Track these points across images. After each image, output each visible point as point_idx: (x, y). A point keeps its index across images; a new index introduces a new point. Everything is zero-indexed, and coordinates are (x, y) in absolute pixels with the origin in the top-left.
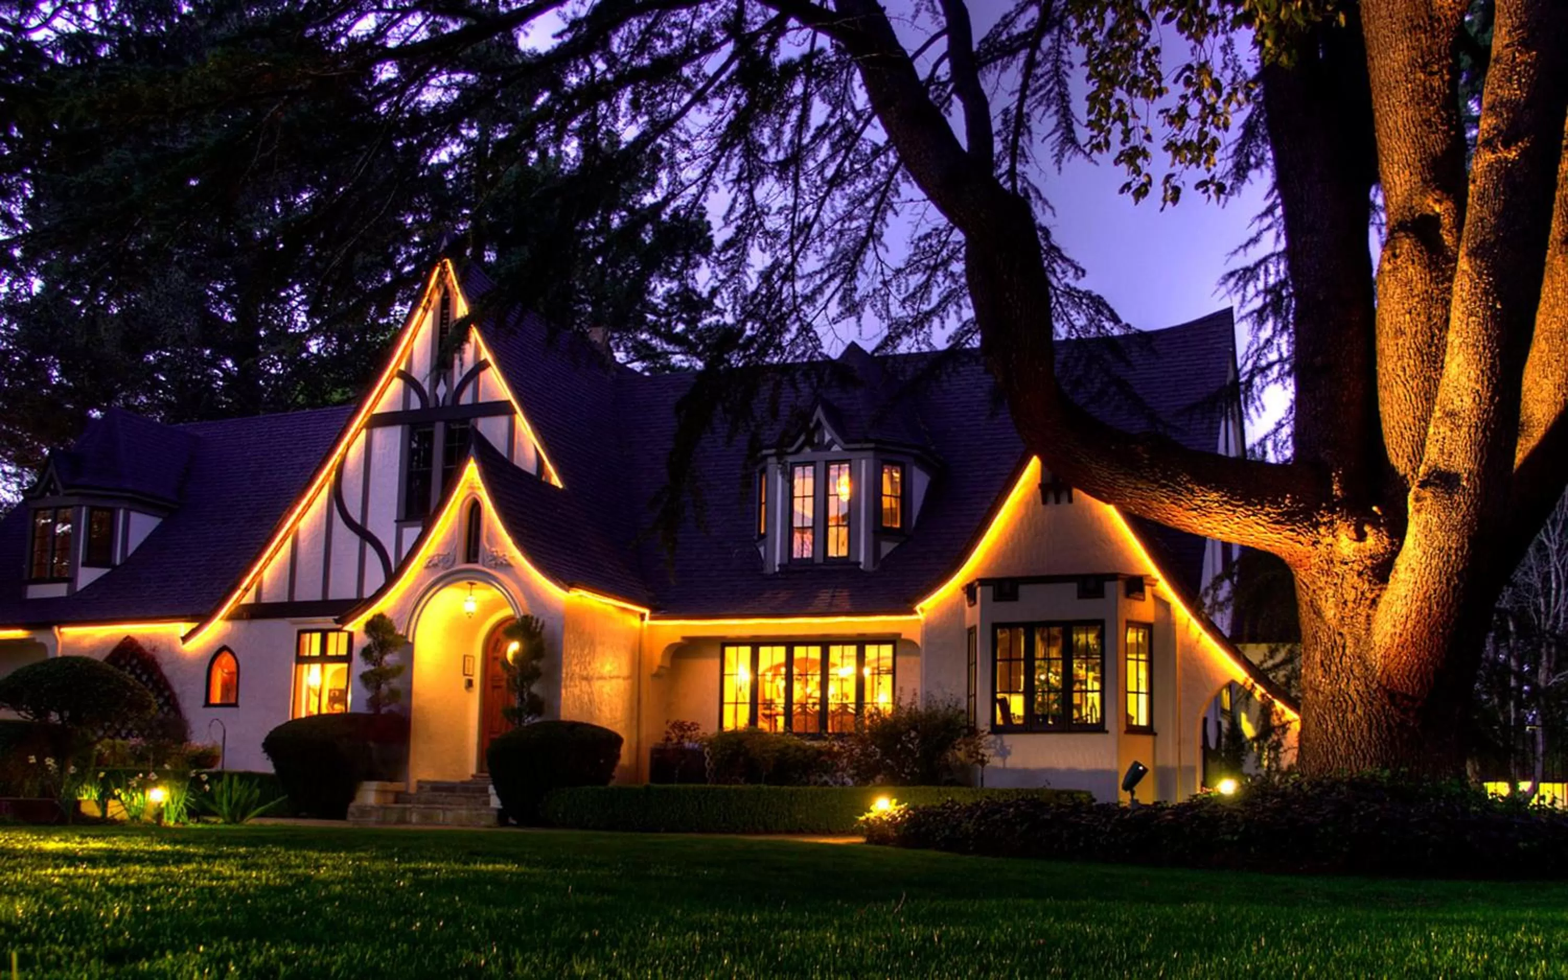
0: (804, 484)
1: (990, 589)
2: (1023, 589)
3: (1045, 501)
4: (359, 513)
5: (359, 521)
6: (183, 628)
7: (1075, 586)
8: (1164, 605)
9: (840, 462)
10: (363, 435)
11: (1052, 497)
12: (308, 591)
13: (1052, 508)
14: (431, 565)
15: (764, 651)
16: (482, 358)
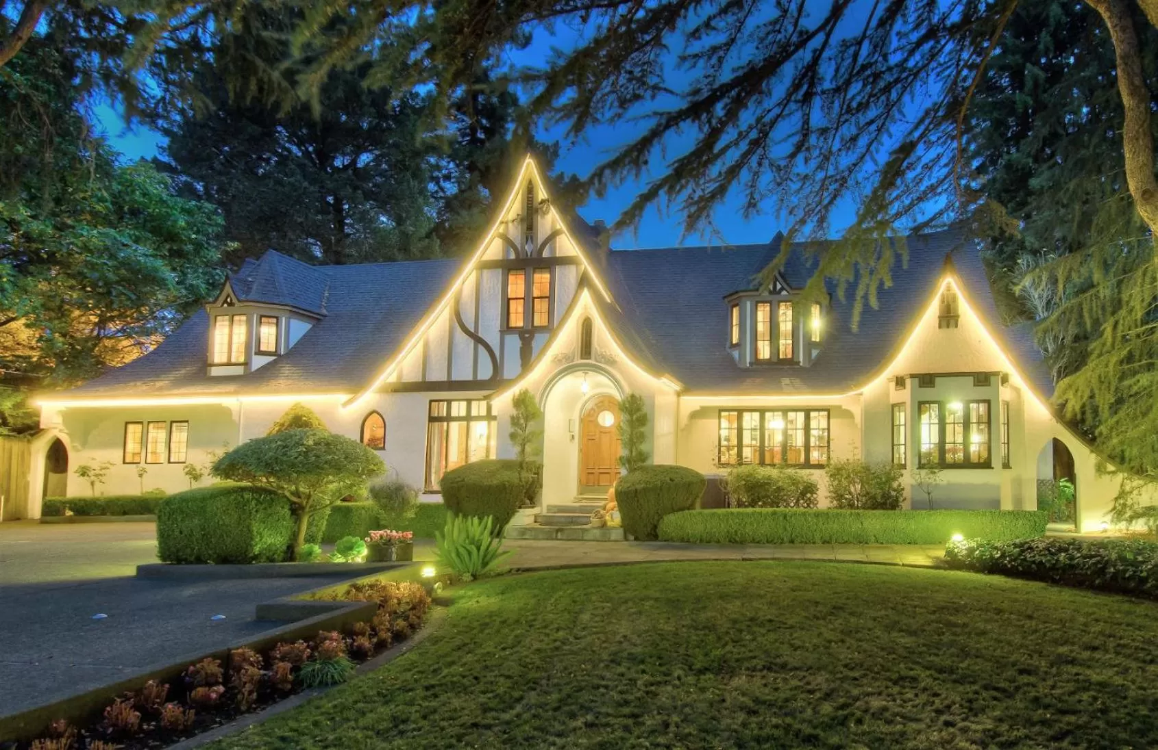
0: (763, 313)
1: (916, 380)
2: (938, 380)
3: (940, 327)
4: (473, 325)
5: (472, 330)
6: (342, 397)
7: (972, 378)
8: (1017, 390)
9: (786, 301)
10: (474, 274)
11: (944, 323)
12: (438, 375)
13: (945, 330)
14: (557, 360)
15: (746, 416)
16: (558, 227)
